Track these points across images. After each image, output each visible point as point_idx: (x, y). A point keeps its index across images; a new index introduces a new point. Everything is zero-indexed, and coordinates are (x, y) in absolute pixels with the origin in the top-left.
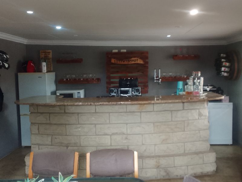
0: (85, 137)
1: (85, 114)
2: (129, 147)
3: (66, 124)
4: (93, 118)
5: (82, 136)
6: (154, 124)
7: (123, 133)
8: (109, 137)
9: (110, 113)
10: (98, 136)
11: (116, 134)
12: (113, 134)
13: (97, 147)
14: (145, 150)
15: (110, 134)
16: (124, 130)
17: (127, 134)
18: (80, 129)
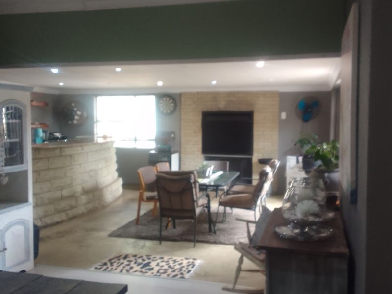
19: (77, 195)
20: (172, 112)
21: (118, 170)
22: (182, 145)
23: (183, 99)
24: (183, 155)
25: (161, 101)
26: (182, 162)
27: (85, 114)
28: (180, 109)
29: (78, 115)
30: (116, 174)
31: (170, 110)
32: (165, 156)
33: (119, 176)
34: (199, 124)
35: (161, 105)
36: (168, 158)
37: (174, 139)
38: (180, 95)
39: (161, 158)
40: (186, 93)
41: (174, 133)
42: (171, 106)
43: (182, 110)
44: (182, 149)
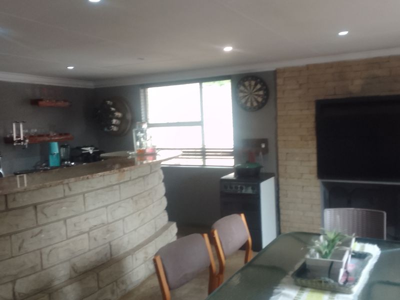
0: (50, 248)
1: (48, 204)
2: (112, 243)
3: (10, 235)
4: (64, 208)
5: (44, 248)
6: (132, 199)
7: (103, 224)
8: (86, 235)
9: (84, 193)
10: (72, 240)
11: (96, 227)
12: (91, 229)
13: (69, 260)
14: (128, 241)
15: (87, 230)
16: (104, 218)
17: (109, 224)
18: (43, 236)
19: (57, 283)
20: (261, 106)
21: (169, 209)
22: (280, 163)
23: (280, 81)
24: (281, 180)
25: (242, 88)
26: (281, 193)
27: (129, 116)
28: (276, 99)
29: (117, 118)
30: (165, 217)
31: (258, 102)
32: (247, 186)
33: (171, 219)
34: (310, 124)
35: (241, 95)
36: (253, 189)
37: (266, 151)
38: (275, 73)
39: (242, 188)
40: (284, 70)
41: (265, 141)
42: (259, 96)
43: (278, 101)
44: (281, 170)
